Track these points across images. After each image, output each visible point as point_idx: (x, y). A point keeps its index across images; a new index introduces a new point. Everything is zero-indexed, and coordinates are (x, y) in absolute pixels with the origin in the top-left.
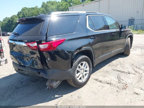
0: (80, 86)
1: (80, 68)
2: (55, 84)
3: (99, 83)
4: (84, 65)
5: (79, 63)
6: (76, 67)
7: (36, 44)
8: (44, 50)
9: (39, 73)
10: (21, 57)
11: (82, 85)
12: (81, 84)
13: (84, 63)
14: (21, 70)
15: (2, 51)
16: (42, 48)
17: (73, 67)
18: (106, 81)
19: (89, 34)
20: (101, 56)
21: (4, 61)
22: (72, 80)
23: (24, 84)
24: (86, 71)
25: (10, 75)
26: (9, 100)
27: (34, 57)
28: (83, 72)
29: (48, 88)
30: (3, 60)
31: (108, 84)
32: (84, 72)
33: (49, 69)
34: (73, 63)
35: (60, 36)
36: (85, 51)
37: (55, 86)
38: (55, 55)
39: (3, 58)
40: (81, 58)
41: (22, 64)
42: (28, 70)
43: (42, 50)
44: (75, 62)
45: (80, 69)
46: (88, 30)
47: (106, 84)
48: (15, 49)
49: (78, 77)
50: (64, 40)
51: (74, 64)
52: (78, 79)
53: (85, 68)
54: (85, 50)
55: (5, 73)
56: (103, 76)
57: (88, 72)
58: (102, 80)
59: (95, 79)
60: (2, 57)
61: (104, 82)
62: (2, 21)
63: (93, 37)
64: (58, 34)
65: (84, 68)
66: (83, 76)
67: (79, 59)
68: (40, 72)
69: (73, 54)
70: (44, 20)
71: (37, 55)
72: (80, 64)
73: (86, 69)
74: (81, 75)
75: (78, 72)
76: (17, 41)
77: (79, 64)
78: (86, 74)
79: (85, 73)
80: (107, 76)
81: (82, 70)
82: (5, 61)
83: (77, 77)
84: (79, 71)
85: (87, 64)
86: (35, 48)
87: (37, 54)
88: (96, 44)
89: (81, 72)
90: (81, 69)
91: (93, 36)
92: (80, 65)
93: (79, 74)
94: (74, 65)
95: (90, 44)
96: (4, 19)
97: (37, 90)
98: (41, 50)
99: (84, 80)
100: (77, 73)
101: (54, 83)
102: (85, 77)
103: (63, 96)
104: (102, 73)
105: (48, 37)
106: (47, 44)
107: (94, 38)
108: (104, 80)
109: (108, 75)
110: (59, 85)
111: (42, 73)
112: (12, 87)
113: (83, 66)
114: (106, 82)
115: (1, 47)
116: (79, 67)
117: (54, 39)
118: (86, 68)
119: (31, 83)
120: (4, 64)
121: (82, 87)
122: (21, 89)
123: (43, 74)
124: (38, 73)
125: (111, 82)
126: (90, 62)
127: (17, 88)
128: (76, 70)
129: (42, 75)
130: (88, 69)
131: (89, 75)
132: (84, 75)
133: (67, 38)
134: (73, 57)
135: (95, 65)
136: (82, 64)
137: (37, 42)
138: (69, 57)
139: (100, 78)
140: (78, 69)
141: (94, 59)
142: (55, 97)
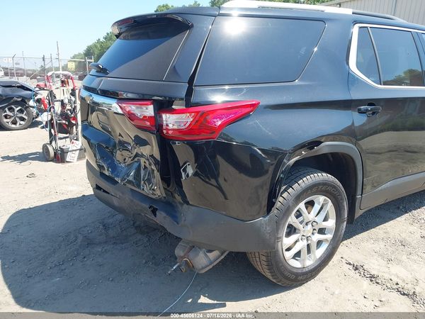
0: (292, 280)
1: (301, 219)
2: (203, 260)
3: (366, 283)
4: (317, 207)
5: (298, 199)
6: (286, 212)
7: (149, 111)
8: (177, 135)
9: (154, 212)
10: (107, 148)
11: (300, 278)
12: (297, 275)
13: (320, 199)
14: (104, 191)
15: (74, 122)
16: (171, 126)
17: (274, 211)
18: (395, 280)
19: (356, 95)
20: (388, 184)
21: (75, 150)
22: (264, 258)
23: (111, 233)
24: (322, 231)
25: (81, 195)
26: (53, 281)
27: (142, 156)
28: (310, 234)
29: (179, 266)
30: (75, 148)
31: (404, 294)
32: (313, 234)
33: (188, 203)
34: (276, 198)
35: (242, 89)
36: (330, 156)
37: (200, 267)
38: (218, 156)
39: (75, 141)
40: (310, 180)
41: (107, 173)
42: (121, 195)
43: (170, 132)
44: (285, 195)
45: (301, 223)
46: (350, 79)
47: (396, 295)
48: (93, 117)
49: (288, 249)
50: (254, 106)
51: (280, 199)
52: (288, 255)
53: (320, 219)
54: (331, 153)
55: (70, 188)
56: (383, 258)
57: (329, 236)
58: (380, 274)
59: (350, 264)
60: (74, 137)
61: (388, 285)
62: (102, 40)
63: (369, 108)
64: (236, 80)
65: (317, 219)
66: (308, 246)
67: (303, 185)
68: (157, 209)
69: (280, 163)
70: (192, 26)
71: (152, 149)
72: (304, 202)
73: (325, 224)
74: (301, 245)
75: (292, 230)
76: (98, 94)
77: (297, 204)
78: (319, 243)
79: (317, 237)
80: (399, 262)
81: (310, 226)
82: (78, 151)
83: (285, 248)
84: (295, 229)
85: (330, 206)
86: (148, 124)
87: (152, 147)
88: (375, 133)
89: (302, 233)
90: (306, 221)
91: (371, 102)
92: (302, 206)
93: (294, 237)
94: (278, 205)
95: (351, 134)
96: (108, 34)
97: (146, 263)
98: (167, 133)
99: (309, 262)
100: (288, 234)
101: (201, 254)
102: (314, 252)
103: (224, 305)
104: (382, 244)
105: (197, 88)
106: (190, 113)
107: (373, 113)
108: (387, 276)
109: (404, 258)
110: (215, 264)
111: (164, 214)
112: (77, 237)
113: (312, 212)
114: (395, 287)
115: (74, 110)
116: (299, 215)
117: (219, 98)
118: (326, 219)
119: (134, 234)
120: (76, 159)
121: (301, 285)
122: (100, 250)
123: (165, 217)
124: (152, 211)
125: (418, 290)
126: (342, 199)
127: (89, 243)
128: (284, 224)
129: (161, 218)
130: (331, 223)
131: (331, 247)
132: (314, 246)
133: (264, 100)
134: (280, 175)
135: (358, 213)
136: (310, 204)
137: (155, 103)
138: (266, 168)
139: (374, 266)
140: (292, 219)
141: (359, 192)
142: (199, 301)
